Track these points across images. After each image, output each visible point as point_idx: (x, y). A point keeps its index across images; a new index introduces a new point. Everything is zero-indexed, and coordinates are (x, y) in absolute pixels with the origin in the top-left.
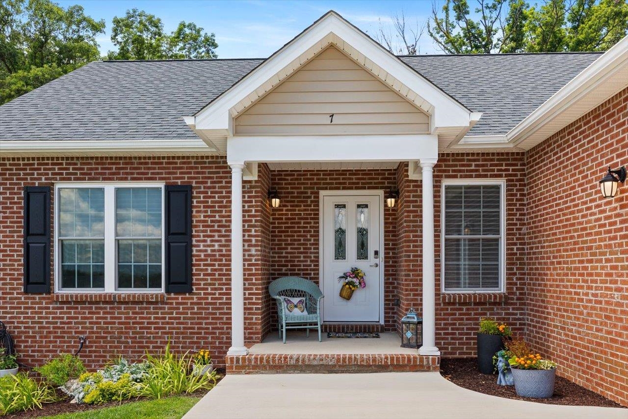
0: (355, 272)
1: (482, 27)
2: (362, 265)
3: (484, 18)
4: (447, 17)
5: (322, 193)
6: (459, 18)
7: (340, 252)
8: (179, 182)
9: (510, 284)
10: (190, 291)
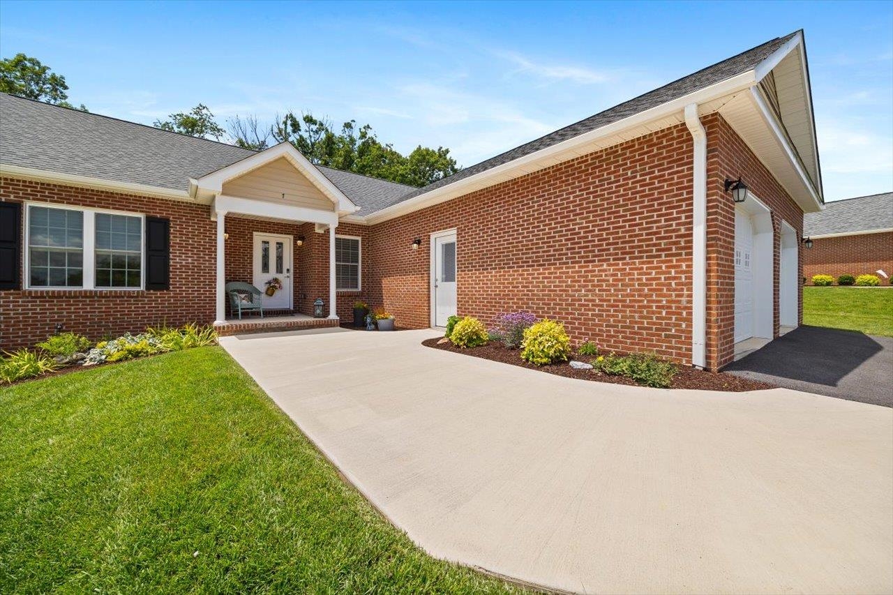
0: (276, 280)
1: (308, 141)
2: (279, 276)
3: (310, 136)
4: (286, 128)
5: (255, 233)
6: (294, 132)
7: (265, 267)
8: (158, 215)
9: (363, 287)
10: (168, 289)
